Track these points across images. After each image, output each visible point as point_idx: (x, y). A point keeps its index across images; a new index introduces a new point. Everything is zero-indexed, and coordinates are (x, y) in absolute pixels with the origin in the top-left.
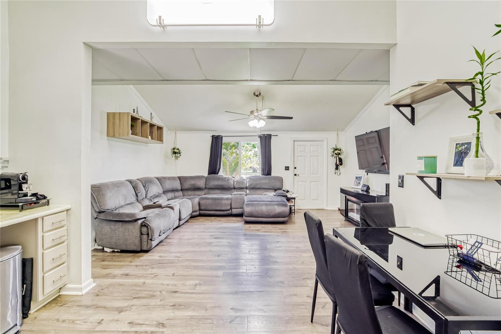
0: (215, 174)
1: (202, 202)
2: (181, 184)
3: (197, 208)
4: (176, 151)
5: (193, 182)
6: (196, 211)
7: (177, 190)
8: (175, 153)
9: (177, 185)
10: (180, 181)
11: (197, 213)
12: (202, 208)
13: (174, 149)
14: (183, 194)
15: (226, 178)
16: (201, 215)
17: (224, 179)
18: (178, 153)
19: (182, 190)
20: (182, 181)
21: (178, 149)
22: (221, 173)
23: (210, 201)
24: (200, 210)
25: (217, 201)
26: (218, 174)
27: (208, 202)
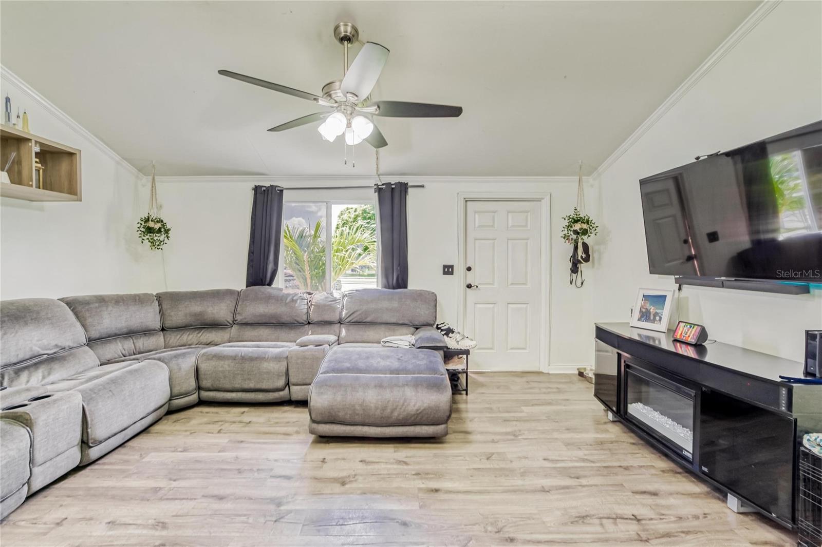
0: (264, 285)
1: (203, 367)
2: (161, 312)
3: (192, 383)
4: (151, 224)
5: (196, 308)
6: (187, 394)
7: (147, 332)
8: (150, 230)
9: (150, 317)
10: (160, 304)
11: (194, 398)
12: (205, 383)
13: (147, 220)
14: (165, 341)
15: (288, 295)
16: (202, 403)
17: (280, 299)
18: (159, 231)
19: (163, 329)
20: (165, 306)
21: (161, 221)
22: (279, 282)
23: (226, 365)
24: (199, 388)
25: (247, 366)
26: (270, 284)
27: (222, 367)
